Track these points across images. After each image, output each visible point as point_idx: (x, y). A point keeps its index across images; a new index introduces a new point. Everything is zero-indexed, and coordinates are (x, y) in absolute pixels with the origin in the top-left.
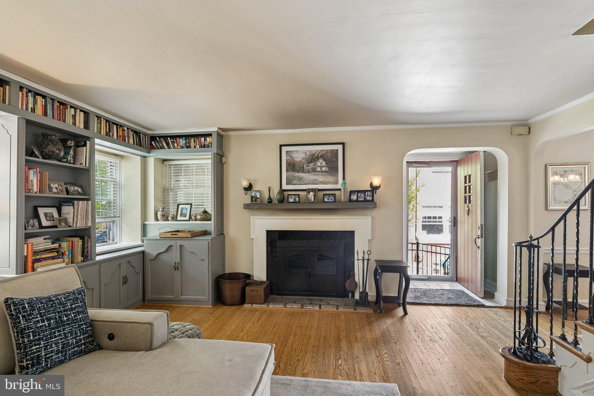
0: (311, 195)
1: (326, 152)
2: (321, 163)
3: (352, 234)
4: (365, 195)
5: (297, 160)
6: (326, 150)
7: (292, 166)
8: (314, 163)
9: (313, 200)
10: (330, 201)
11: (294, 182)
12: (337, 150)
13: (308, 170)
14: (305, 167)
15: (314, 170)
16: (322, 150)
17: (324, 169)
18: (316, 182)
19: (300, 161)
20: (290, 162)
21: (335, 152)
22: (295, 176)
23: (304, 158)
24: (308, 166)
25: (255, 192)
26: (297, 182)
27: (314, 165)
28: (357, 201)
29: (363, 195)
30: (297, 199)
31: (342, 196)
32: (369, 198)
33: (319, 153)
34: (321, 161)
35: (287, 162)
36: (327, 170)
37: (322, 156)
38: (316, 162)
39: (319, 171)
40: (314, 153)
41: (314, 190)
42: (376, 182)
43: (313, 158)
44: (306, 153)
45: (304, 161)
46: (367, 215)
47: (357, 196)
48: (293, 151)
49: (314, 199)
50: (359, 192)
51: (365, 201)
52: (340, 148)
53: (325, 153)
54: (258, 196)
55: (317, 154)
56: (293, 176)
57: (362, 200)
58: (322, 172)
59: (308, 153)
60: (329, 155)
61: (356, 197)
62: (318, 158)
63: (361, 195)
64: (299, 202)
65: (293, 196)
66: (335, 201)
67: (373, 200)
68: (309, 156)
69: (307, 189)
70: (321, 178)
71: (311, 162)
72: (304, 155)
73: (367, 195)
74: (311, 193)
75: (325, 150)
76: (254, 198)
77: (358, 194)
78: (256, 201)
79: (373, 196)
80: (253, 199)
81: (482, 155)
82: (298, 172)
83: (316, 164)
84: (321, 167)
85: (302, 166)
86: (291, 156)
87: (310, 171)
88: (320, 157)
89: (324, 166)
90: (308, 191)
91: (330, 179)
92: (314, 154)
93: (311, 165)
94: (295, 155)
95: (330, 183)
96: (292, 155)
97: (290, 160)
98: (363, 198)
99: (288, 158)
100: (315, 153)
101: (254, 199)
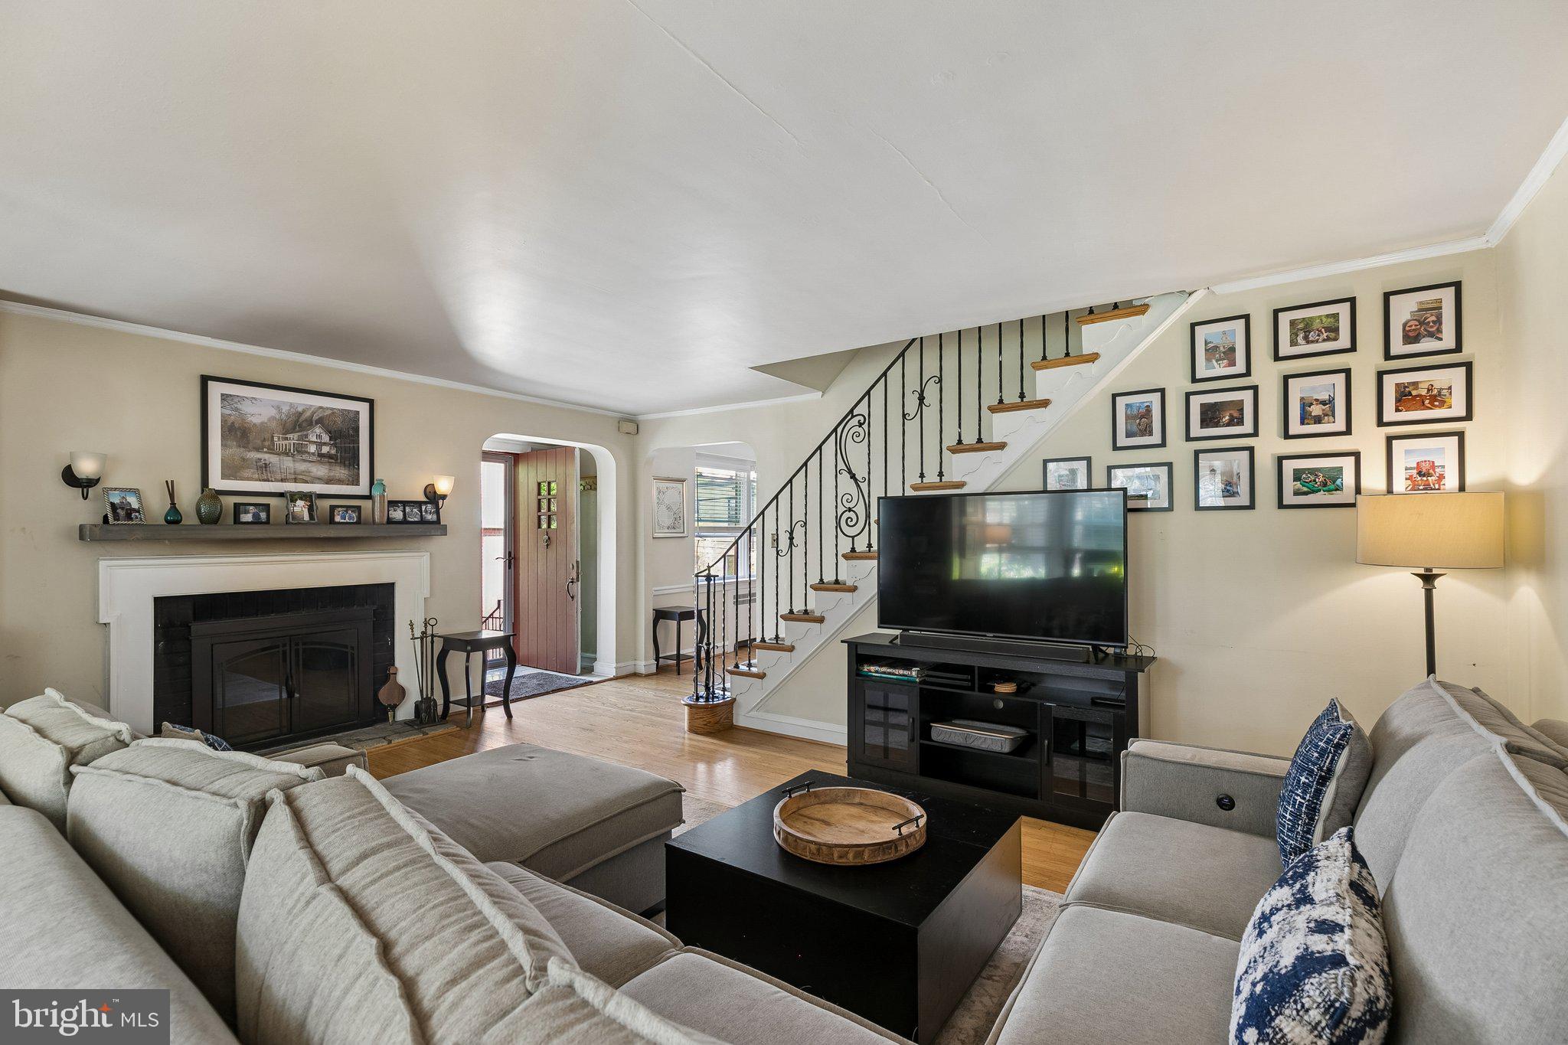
0: (300, 507)
1: (330, 412)
2: (317, 433)
3: (389, 589)
4: (421, 511)
5: (256, 420)
6: (332, 409)
7: (238, 432)
8: (299, 434)
9: (306, 518)
10: (347, 520)
11: (247, 473)
12: (358, 413)
13: (286, 449)
14: (276, 439)
15: (300, 450)
16: (321, 408)
17: (325, 449)
18: (304, 478)
19: (262, 423)
20: (233, 423)
21: (352, 415)
22: (247, 460)
23: (273, 418)
24: (286, 439)
25: (123, 495)
26: (253, 473)
27: (300, 438)
28: (404, 522)
29: (415, 510)
30: (263, 515)
31: (374, 510)
32: (429, 517)
33: (313, 413)
34: (318, 430)
35: (224, 421)
36: (333, 452)
37: (320, 421)
38: (305, 433)
39: (313, 454)
40: (300, 409)
41: (307, 497)
42: (443, 486)
43: (299, 423)
44: (278, 408)
45: (274, 424)
46: (418, 550)
47: (404, 511)
48: (243, 398)
49: (311, 516)
50: (405, 503)
51: (423, 522)
52: (363, 408)
53: (330, 415)
54: (135, 505)
55: (308, 414)
56: (244, 460)
57: (416, 519)
58: (321, 455)
59: (285, 409)
60: (339, 420)
61: (402, 513)
62: (310, 423)
63: (412, 511)
64: (268, 522)
65: (251, 508)
66: (359, 522)
67: (438, 521)
68: (288, 416)
69: (287, 492)
70: (321, 470)
71: (293, 431)
72: (273, 412)
73: (426, 512)
74: (300, 503)
75: (327, 408)
76: (123, 509)
77: (404, 509)
78: (129, 516)
79: (438, 513)
80: (119, 511)
81: (577, 453)
82: (258, 449)
83: (306, 436)
84: (320, 445)
85: (268, 436)
86: (237, 409)
87: (290, 450)
88: (317, 423)
89: (325, 444)
90: (293, 497)
91: (341, 472)
92: (300, 414)
93: (294, 437)
94: (247, 408)
95: (340, 482)
96: (239, 406)
97: (232, 417)
98: (419, 517)
99: (228, 412)
100: (304, 411)
101: (121, 513)
